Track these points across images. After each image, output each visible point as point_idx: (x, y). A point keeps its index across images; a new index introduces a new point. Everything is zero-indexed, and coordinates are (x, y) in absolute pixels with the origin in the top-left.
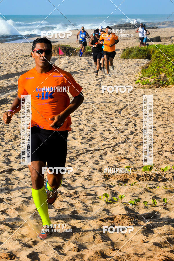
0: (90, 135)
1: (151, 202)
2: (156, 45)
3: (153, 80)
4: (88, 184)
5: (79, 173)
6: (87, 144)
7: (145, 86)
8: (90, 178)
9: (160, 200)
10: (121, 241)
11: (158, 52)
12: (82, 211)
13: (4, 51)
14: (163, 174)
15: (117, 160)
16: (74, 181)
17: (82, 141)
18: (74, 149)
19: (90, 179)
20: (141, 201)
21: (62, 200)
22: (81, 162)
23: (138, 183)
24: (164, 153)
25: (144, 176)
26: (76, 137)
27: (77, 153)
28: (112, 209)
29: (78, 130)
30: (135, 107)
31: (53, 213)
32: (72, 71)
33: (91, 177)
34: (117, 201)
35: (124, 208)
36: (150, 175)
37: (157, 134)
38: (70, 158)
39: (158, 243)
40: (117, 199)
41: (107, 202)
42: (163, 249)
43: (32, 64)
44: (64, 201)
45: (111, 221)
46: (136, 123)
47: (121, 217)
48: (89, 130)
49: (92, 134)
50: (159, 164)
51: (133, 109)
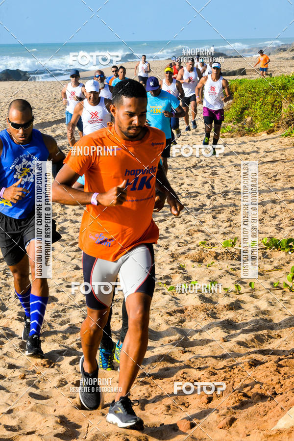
1: (233, 288)
2: (240, 79)
3: (235, 126)
9: (246, 285)
11: (242, 88)
15: (188, 234)
23: (216, 263)
25: (224, 253)
30: (212, 162)
35: (198, 297)
36: (232, 252)
39: (243, 342)
45: (181, 315)
46: (214, 184)
47: (194, 308)
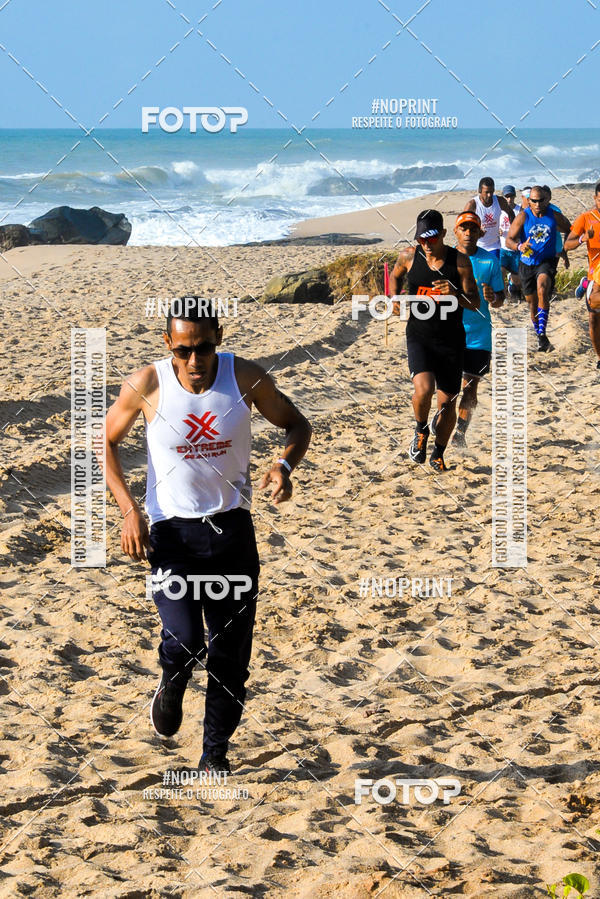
0: (512, 629)
4: (501, 834)
6: (499, 666)
8: (509, 810)
16: (441, 821)
17: (480, 655)
18: (443, 686)
19: (510, 814)
22: (474, 744)
26: (452, 638)
27: (456, 704)
29: (463, 607)
33: (515, 805)
38: (426, 727)
43: (271, 334)
48: (507, 611)
49: (520, 624)
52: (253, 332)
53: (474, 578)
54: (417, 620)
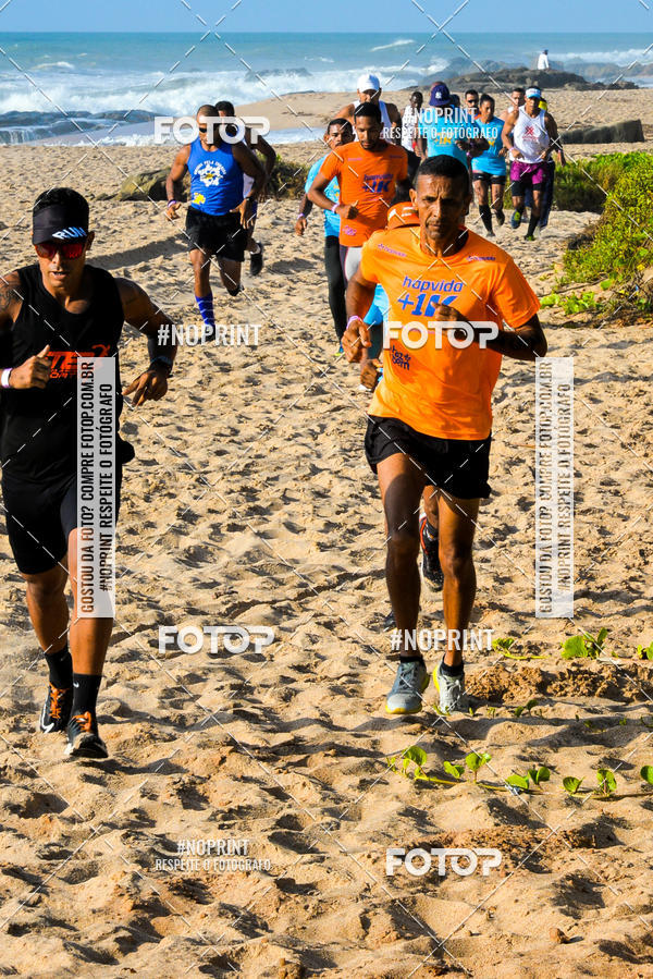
0: (356, 513)
1: (593, 779)
2: (625, 153)
3: (608, 295)
4: (343, 710)
5: (308, 666)
6: (343, 548)
7: (577, 318)
8: (352, 686)
9: (630, 772)
10: (472, 935)
11: (629, 181)
12: (319, 817)
13: (16, 179)
14: (643, 671)
16: (287, 698)
17: (325, 539)
18: (289, 568)
19: (353, 691)
20: (553, 777)
21: (239, 775)
22: (319, 624)
24: (648, 586)
25: (567, 676)
26: (298, 522)
27: (301, 585)
28: (438, 809)
29: (309, 492)
31: (202, 824)
32: (288, 260)
33: (356, 682)
34: (458, 777)
35: (485, 805)
36: (591, 673)
37: (622, 512)
38: (272, 608)
39: (619, 945)
40: (461, 770)
41: (418, 782)
42: (636, 968)
43: (126, 231)
44: (246, 780)
47: (472, 840)
48: (351, 496)
49: (363, 509)
50: (629, 629)
51: (530, 411)
52: (109, 229)
53: (319, 464)
54: (264, 505)
